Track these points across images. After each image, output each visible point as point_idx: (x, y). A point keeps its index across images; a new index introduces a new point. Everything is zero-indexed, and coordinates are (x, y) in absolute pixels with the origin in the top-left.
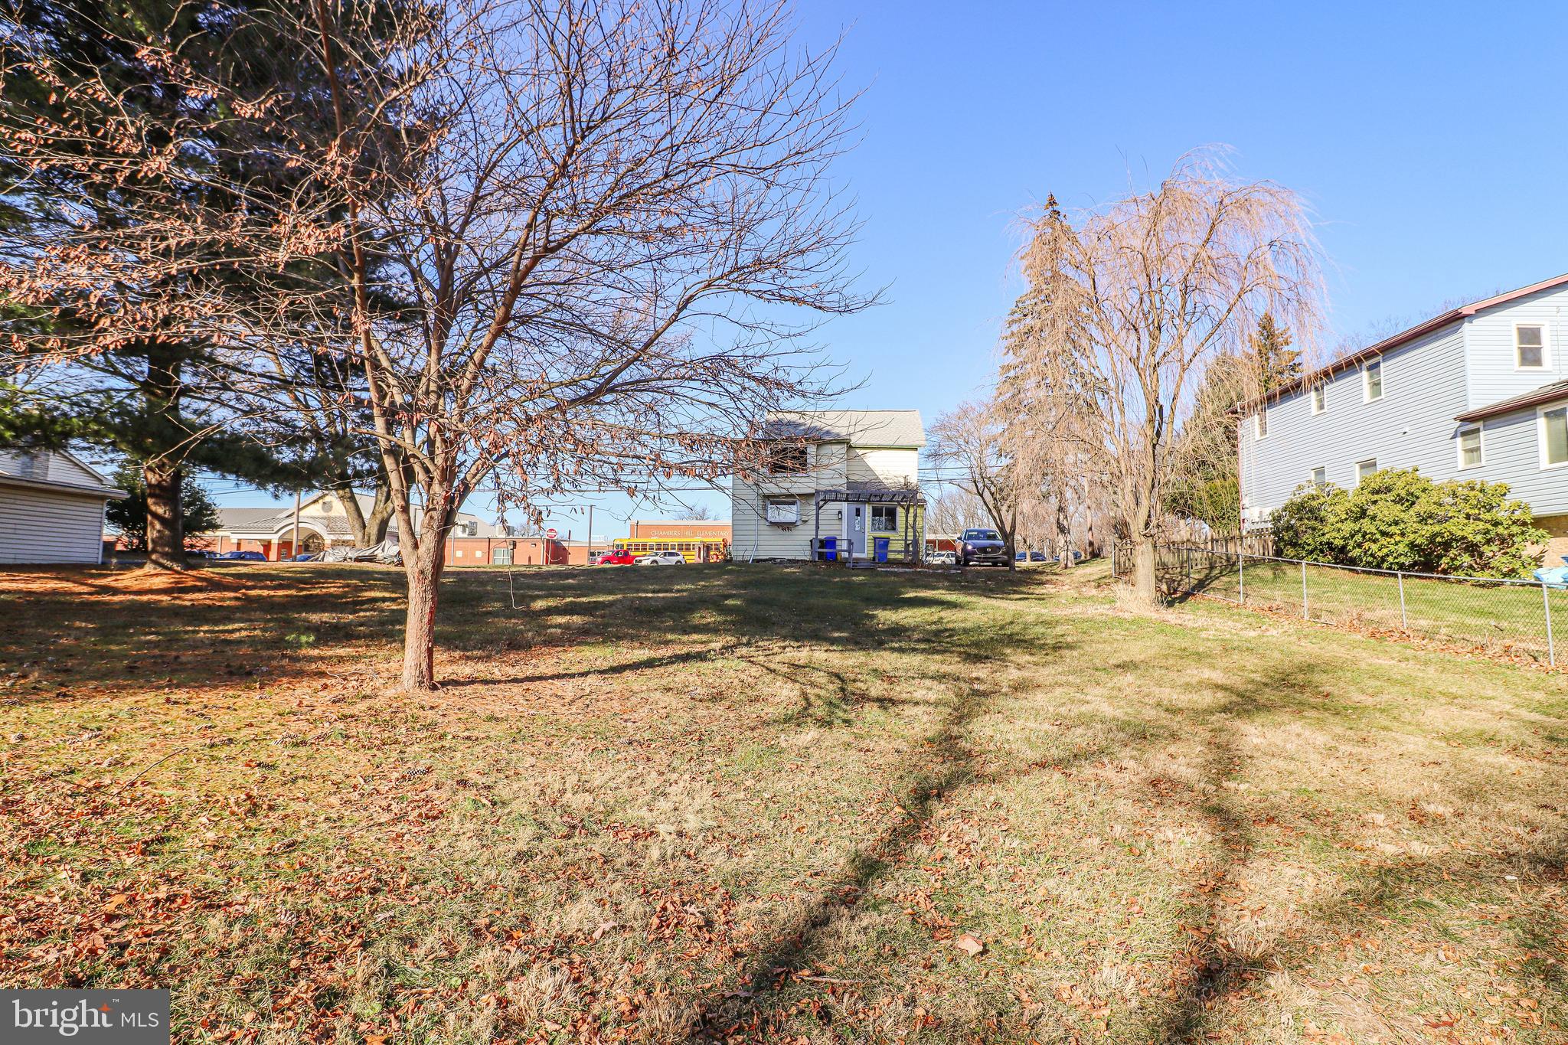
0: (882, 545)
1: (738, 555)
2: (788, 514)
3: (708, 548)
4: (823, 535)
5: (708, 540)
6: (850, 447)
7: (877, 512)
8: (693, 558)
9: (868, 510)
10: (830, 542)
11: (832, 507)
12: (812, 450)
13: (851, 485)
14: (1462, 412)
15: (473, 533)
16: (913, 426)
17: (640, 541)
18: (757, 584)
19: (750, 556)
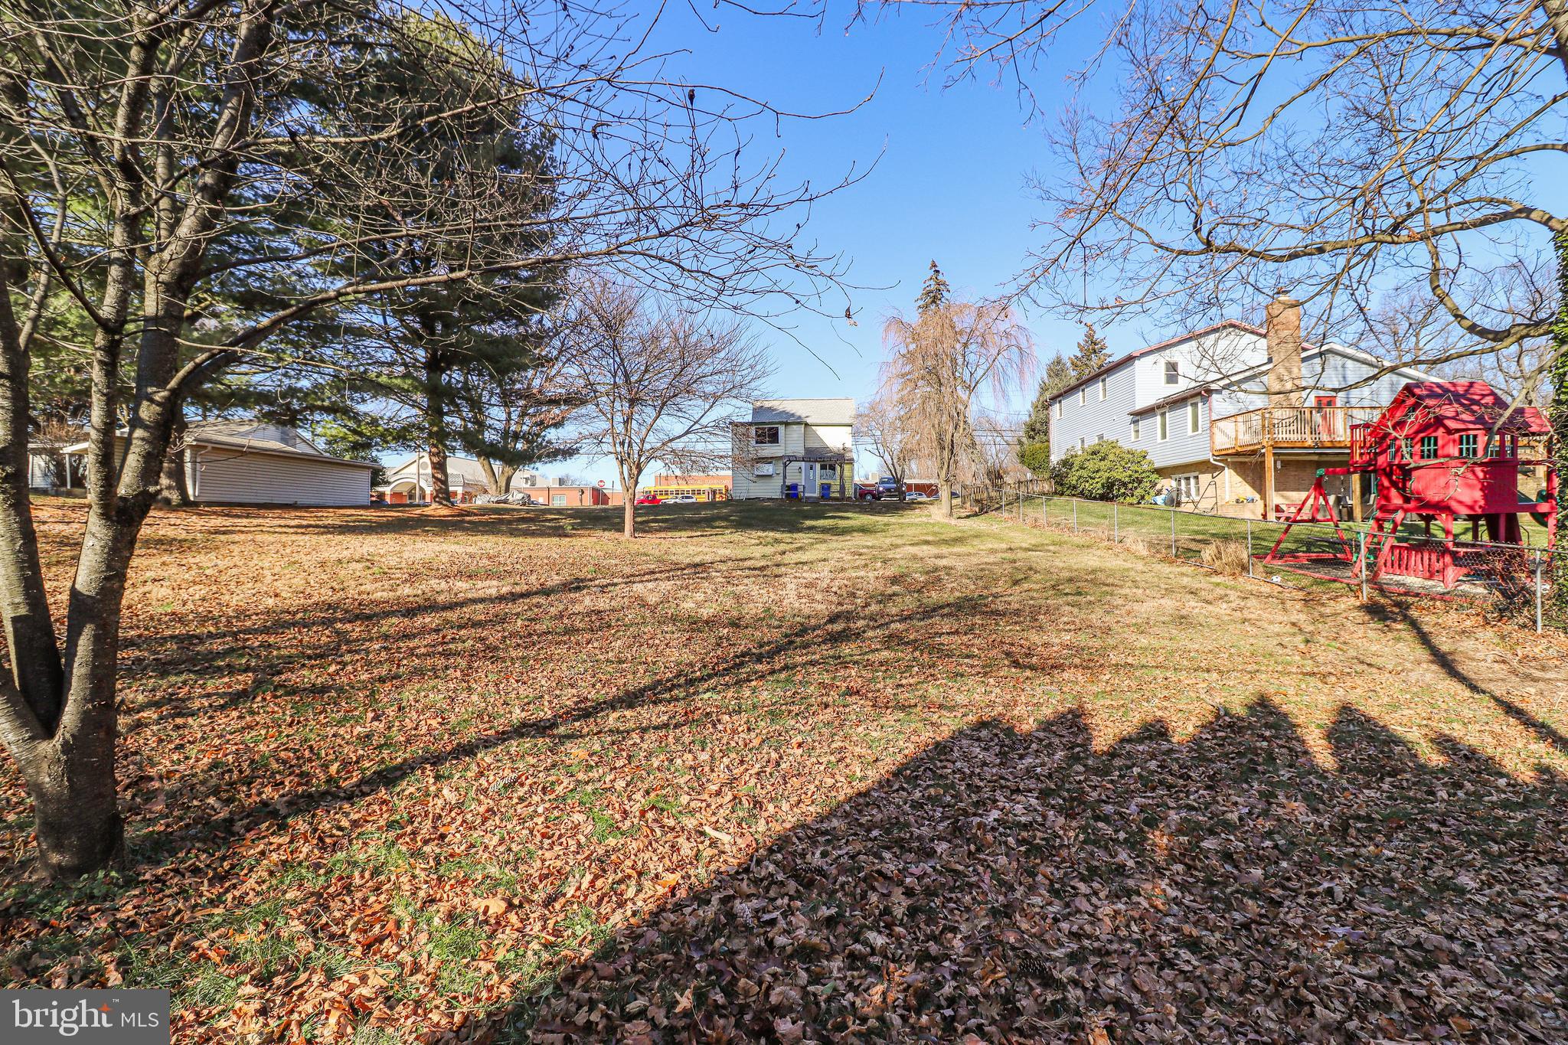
0: (826, 488)
1: (736, 496)
2: (768, 469)
3: (714, 492)
4: (788, 483)
5: (715, 487)
6: (807, 425)
7: (823, 467)
8: (703, 499)
9: (818, 466)
10: (794, 487)
11: (795, 465)
12: (782, 429)
13: (807, 450)
14: (1132, 410)
15: (533, 484)
16: (847, 411)
17: (664, 488)
18: (749, 510)
19: (743, 496)
